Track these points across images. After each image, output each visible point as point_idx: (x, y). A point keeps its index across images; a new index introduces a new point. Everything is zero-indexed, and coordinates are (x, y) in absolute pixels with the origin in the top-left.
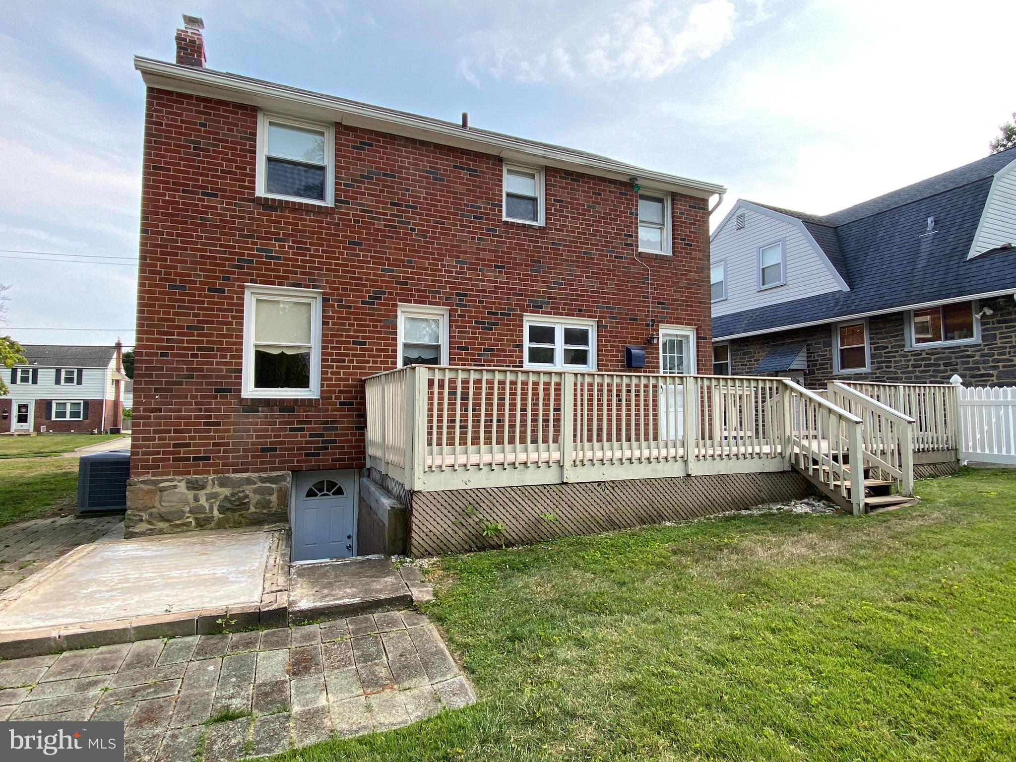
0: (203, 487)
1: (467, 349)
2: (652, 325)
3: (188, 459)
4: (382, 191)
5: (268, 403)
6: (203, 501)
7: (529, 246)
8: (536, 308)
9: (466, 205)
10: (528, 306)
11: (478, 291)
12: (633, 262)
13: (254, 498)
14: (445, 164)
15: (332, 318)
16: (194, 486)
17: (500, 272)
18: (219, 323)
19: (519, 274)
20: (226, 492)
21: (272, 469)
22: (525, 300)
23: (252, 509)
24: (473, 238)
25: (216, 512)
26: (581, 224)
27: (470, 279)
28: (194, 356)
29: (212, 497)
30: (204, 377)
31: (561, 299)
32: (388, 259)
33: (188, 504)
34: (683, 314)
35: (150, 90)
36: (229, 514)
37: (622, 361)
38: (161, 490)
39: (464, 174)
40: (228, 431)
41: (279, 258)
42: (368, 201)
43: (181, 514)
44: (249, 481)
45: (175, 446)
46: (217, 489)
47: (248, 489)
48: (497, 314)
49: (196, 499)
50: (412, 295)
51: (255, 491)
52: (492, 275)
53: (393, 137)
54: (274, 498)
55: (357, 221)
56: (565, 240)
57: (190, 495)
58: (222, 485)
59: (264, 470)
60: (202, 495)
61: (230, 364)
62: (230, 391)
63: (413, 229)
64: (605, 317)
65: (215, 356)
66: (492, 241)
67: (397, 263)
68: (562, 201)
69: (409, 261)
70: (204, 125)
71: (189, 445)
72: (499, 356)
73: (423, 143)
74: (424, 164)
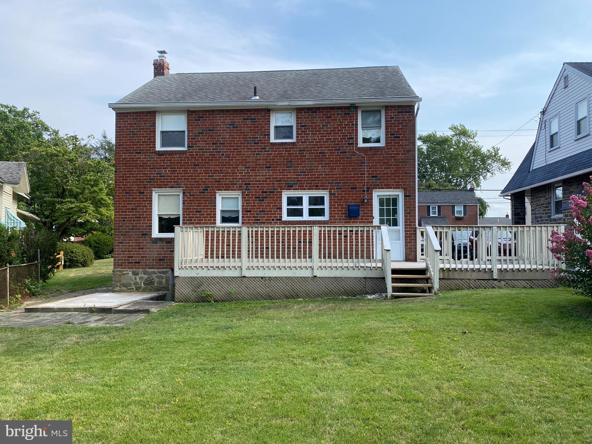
0: (138, 274)
1: (250, 211)
2: (367, 191)
3: (132, 263)
4: (208, 138)
5: (161, 239)
6: (138, 280)
7: (285, 154)
8: (290, 187)
9: (250, 138)
10: (285, 186)
11: (256, 181)
12: (354, 154)
13: (156, 280)
14: (238, 119)
15: (187, 201)
16: (135, 274)
17: (269, 170)
18: (142, 206)
19: (279, 170)
20: (146, 276)
21: (163, 268)
22: (283, 184)
23: (156, 285)
24: (254, 154)
25: (142, 285)
26: (318, 137)
27: (252, 176)
28: (134, 221)
29: (141, 278)
30: (138, 229)
31: (305, 181)
32: (211, 171)
33: (132, 280)
34: (392, 182)
35: (117, 114)
36: (147, 286)
37: (346, 214)
38: (124, 274)
39: (249, 122)
40: (146, 251)
41: (164, 176)
42: (201, 144)
43: (130, 285)
44: (154, 273)
45: (128, 257)
46: (143, 275)
47: (154, 276)
48: (266, 192)
49: (136, 279)
50: (223, 187)
51: (157, 277)
52: (265, 172)
53: (213, 111)
54: (164, 281)
55: (197, 155)
56: (308, 148)
57: (133, 277)
58: (144, 274)
59: (160, 268)
60: (138, 277)
61: (147, 223)
62: (146, 235)
63: (223, 155)
64: (334, 189)
65: (141, 220)
66: (264, 154)
67: (215, 172)
68: (305, 126)
69: (221, 170)
70: (135, 124)
71: (132, 257)
72: (268, 214)
73: (227, 111)
74: (228, 121)
